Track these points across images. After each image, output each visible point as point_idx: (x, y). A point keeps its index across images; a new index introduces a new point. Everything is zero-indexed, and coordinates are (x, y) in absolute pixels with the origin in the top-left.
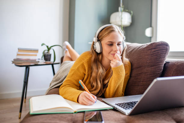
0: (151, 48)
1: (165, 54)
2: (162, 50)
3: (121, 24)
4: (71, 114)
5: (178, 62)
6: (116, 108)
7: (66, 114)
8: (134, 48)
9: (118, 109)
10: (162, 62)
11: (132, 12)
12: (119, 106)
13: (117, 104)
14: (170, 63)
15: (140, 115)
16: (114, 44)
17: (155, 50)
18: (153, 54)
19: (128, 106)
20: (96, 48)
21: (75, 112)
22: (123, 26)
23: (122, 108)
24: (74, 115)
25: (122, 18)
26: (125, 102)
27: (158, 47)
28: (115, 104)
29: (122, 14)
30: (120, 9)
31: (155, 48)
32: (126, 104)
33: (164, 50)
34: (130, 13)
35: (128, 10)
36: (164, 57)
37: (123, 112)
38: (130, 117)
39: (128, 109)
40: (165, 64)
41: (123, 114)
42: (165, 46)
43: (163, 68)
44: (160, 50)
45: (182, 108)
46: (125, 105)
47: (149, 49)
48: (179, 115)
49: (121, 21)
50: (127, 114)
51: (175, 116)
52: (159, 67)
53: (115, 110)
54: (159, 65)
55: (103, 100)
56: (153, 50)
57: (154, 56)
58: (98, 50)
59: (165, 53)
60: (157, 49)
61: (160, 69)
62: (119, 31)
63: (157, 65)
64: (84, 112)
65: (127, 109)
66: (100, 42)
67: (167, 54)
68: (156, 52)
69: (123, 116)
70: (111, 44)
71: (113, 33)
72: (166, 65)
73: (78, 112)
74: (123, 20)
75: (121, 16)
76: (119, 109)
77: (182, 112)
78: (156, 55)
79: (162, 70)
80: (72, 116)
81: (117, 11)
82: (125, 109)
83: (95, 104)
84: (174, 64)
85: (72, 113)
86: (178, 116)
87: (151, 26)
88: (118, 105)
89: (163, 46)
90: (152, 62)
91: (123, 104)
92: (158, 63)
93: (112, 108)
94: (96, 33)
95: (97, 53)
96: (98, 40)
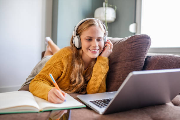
0: (131, 41)
2: (143, 43)
3: (105, 19)
5: (159, 57)
8: (115, 42)
9: (91, 108)
10: (143, 56)
11: (116, 7)
12: (94, 103)
13: (92, 102)
14: (151, 57)
15: (115, 114)
16: (93, 39)
17: (135, 43)
18: (134, 48)
19: (104, 103)
20: (74, 42)
21: (41, 111)
22: (108, 21)
24: (38, 114)
25: (106, 13)
26: (101, 99)
27: (139, 40)
28: (90, 102)
29: (106, 9)
30: (104, 4)
31: (135, 42)
32: (102, 101)
33: (146, 43)
34: (114, 8)
35: (112, 5)
36: (146, 51)
37: (97, 110)
38: (104, 117)
39: (103, 107)
40: (146, 59)
41: (97, 112)
42: (146, 39)
43: (144, 63)
44: (141, 43)
45: (163, 106)
46: (100, 102)
47: (130, 43)
48: (159, 113)
49: (105, 17)
50: (101, 113)
51: (155, 115)
52: (140, 61)
53: (88, 108)
54: (140, 59)
56: (134, 44)
57: (135, 50)
58: (77, 45)
59: (146, 46)
60: (138, 43)
61: (141, 64)
64: (51, 111)
66: (79, 36)
67: (149, 48)
68: (137, 45)
69: (95, 116)
70: (90, 39)
72: (148, 60)
73: (45, 111)
74: (107, 15)
75: (105, 11)
76: (93, 108)
77: (162, 110)
78: (137, 49)
79: (143, 65)
80: (36, 116)
81: (102, 6)
82: (100, 107)
84: (155, 58)
85: (37, 113)
86: (157, 115)
87: (135, 22)
89: (145, 39)
90: (132, 57)
91: (98, 101)
92: (139, 57)
93: (85, 106)
94: (75, 26)
95: (77, 48)
96: (77, 34)
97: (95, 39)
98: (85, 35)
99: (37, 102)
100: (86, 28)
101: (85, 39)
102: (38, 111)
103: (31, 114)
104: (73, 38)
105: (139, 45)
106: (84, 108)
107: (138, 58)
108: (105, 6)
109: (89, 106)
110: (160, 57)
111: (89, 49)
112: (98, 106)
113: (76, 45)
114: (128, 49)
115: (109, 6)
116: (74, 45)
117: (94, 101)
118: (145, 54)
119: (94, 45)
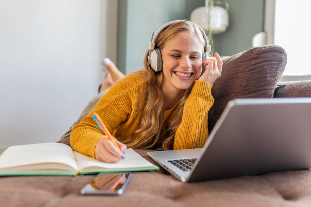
0: (249, 58)
1: (277, 68)
2: (270, 61)
3: (209, 27)
4: (70, 178)
5: (300, 85)
6: (167, 169)
7: (58, 177)
9: (169, 171)
10: (271, 84)
11: (227, 5)
12: (175, 164)
13: (171, 162)
14: (285, 87)
15: (211, 182)
16: (183, 55)
17: (257, 61)
18: (253, 69)
20: (151, 61)
21: (79, 174)
22: (213, 31)
23: (179, 169)
24: (74, 179)
25: (210, 17)
26: (189, 159)
27: (262, 55)
28: (169, 161)
29: (210, 9)
31: (257, 58)
32: (189, 161)
33: (276, 61)
34: (223, 6)
36: (276, 75)
37: (177, 175)
38: (189, 186)
40: (277, 90)
41: (177, 179)
42: (277, 54)
44: (267, 61)
45: (303, 172)
46: (186, 163)
47: (246, 61)
49: (209, 23)
50: (184, 179)
52: (265, 94)
53: (164, 171)
54: (265, 90)
55: (150, 153)
56: (253, 62)
57: (255, 74)
58: (155, 66)
59: (276, 66)
60: (261, 60)
62: (196, 32)
63: (261, 90)
64: (96, 174)
65: (187, 170)
66: (158, 50)
68: (259, 65)
69: (173, 183)
70: (178, 55)
71: (183, 34)
72: (279, 91)
73: (85, 174)
74: (212, 21)
75: (209, 13)
76: (172, 171)
77: (301, 179)
78: (259, 71)
80: (71, 181)
82: (184, 170)
83: (122, 161)
84: (293, 87)
85: (73, 176)
87: (263, 31)
88: (174, 162)
89: (274, 53)
90: (250, 85)
91: (183, 161)
92: (263, 86)
93: (157, 168)
94: (154, 33)
95: (154, 71)
96: (156, 47)
97: (186, 54)
98: (170, 47)
99: (76, 160)
100: (172, 36)
101: (169, 55)
102: (75, 173)
103: (62, 177)
104: (148, 54)
105: (263, 64)
106: (155, 171)
107: (262, 88)
108: (209, 5)
109: (165, 169)
110: (303, 85)
111: (175, 72)
112: (181, 168)
113: (152, 66)
114: (243, 72)
115: (216, 5)
116: (150, 66)
117: (175, 161)
118: (275, 81)
119: (184, 65)
